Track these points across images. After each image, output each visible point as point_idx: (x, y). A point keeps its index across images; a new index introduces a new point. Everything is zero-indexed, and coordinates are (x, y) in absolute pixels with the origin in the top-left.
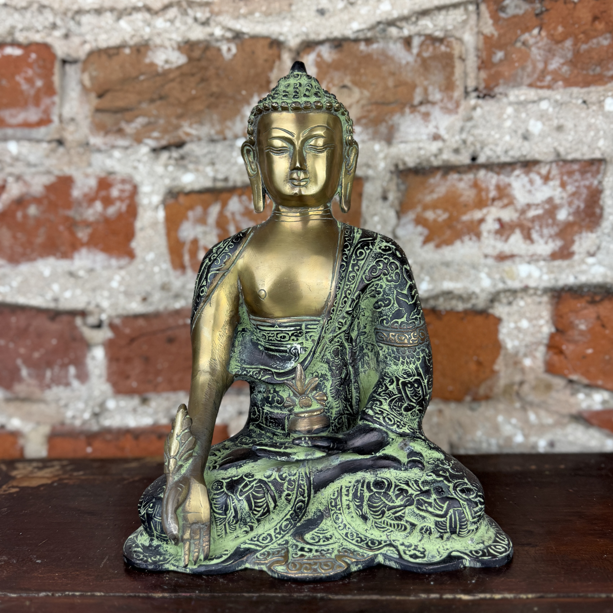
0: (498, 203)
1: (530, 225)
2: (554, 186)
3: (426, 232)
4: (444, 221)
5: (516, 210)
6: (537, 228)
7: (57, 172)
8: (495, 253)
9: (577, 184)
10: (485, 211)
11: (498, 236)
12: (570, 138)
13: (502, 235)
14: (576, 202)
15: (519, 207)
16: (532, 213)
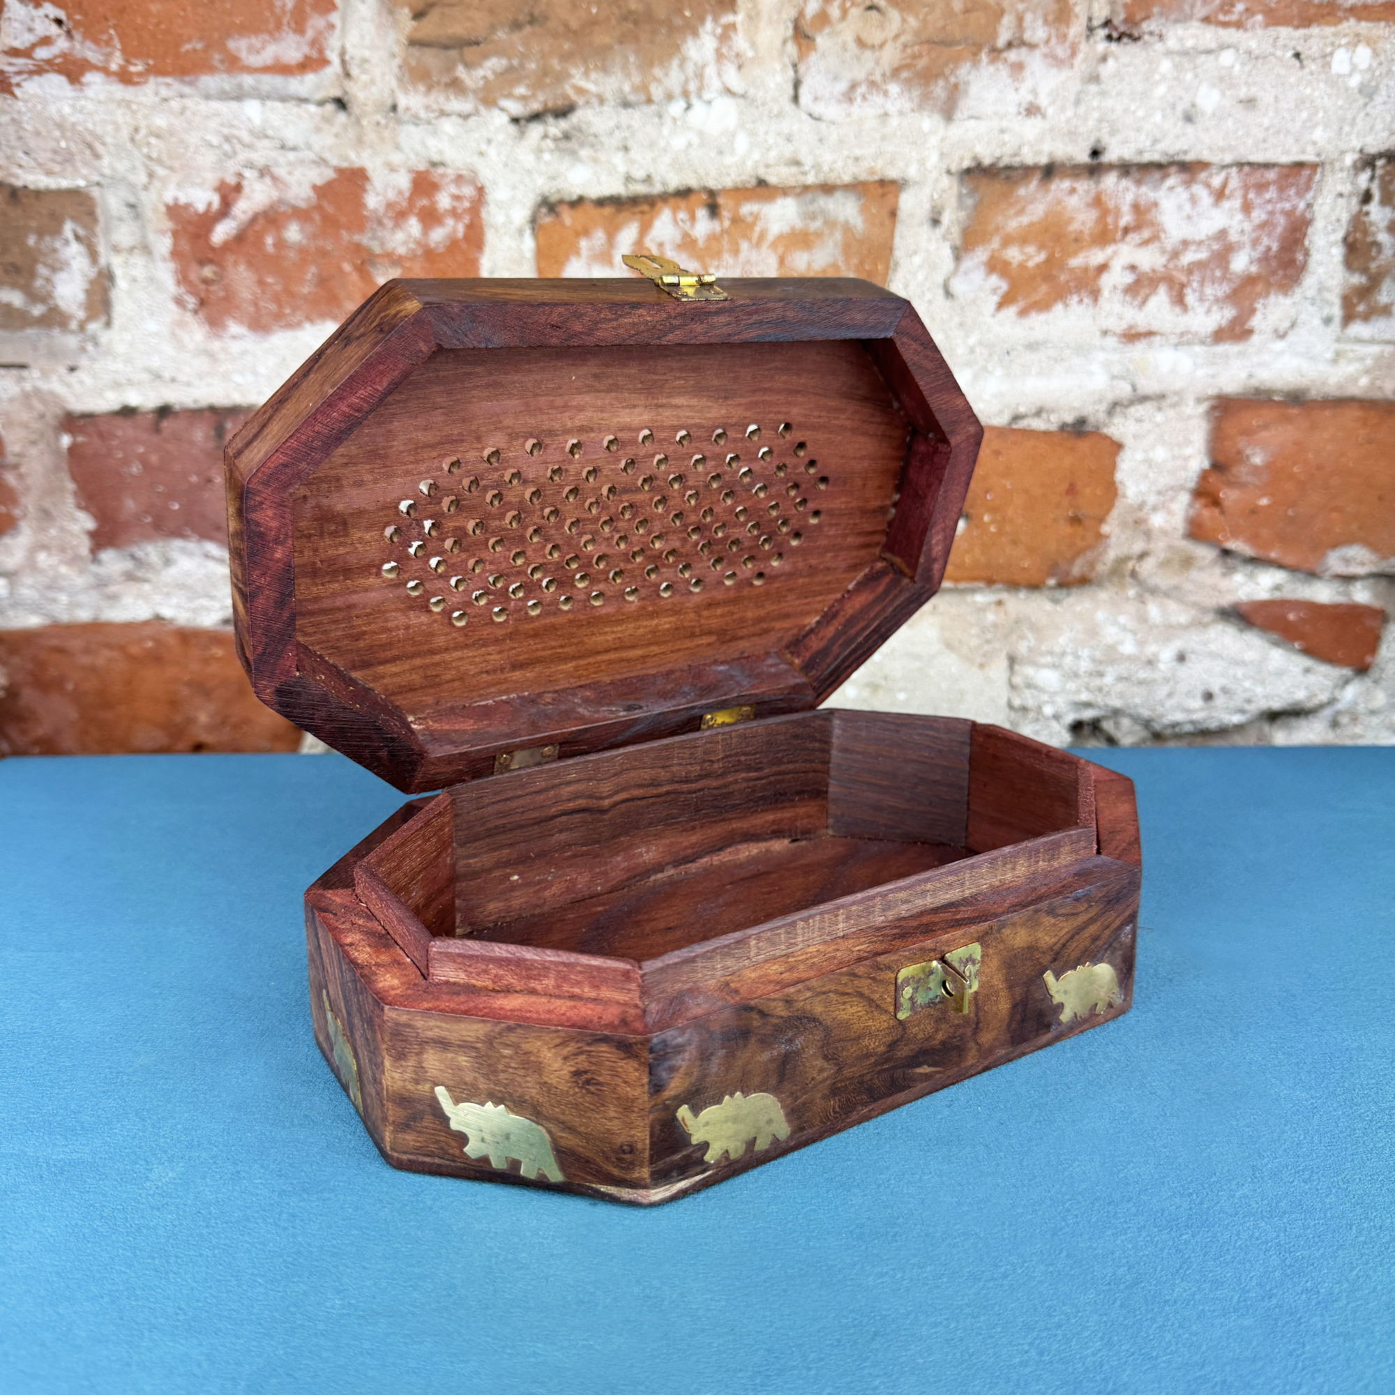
0: (1134, 238)
1: (1183, 279)
2: (1230, 210)
3: (1004, 286)
4: (1038, 266)
5: (1163, 251)
6: (1195, 285)
7: (335, 162)
8: (1120, 327)
9: (1269, 207)
10: (1109, 250)
11: (1128, 298)
12: (1266, 122)
13: (1134, 296)
14: (1266, 241)
15: (1169, 247)
16: (1189, 257)
